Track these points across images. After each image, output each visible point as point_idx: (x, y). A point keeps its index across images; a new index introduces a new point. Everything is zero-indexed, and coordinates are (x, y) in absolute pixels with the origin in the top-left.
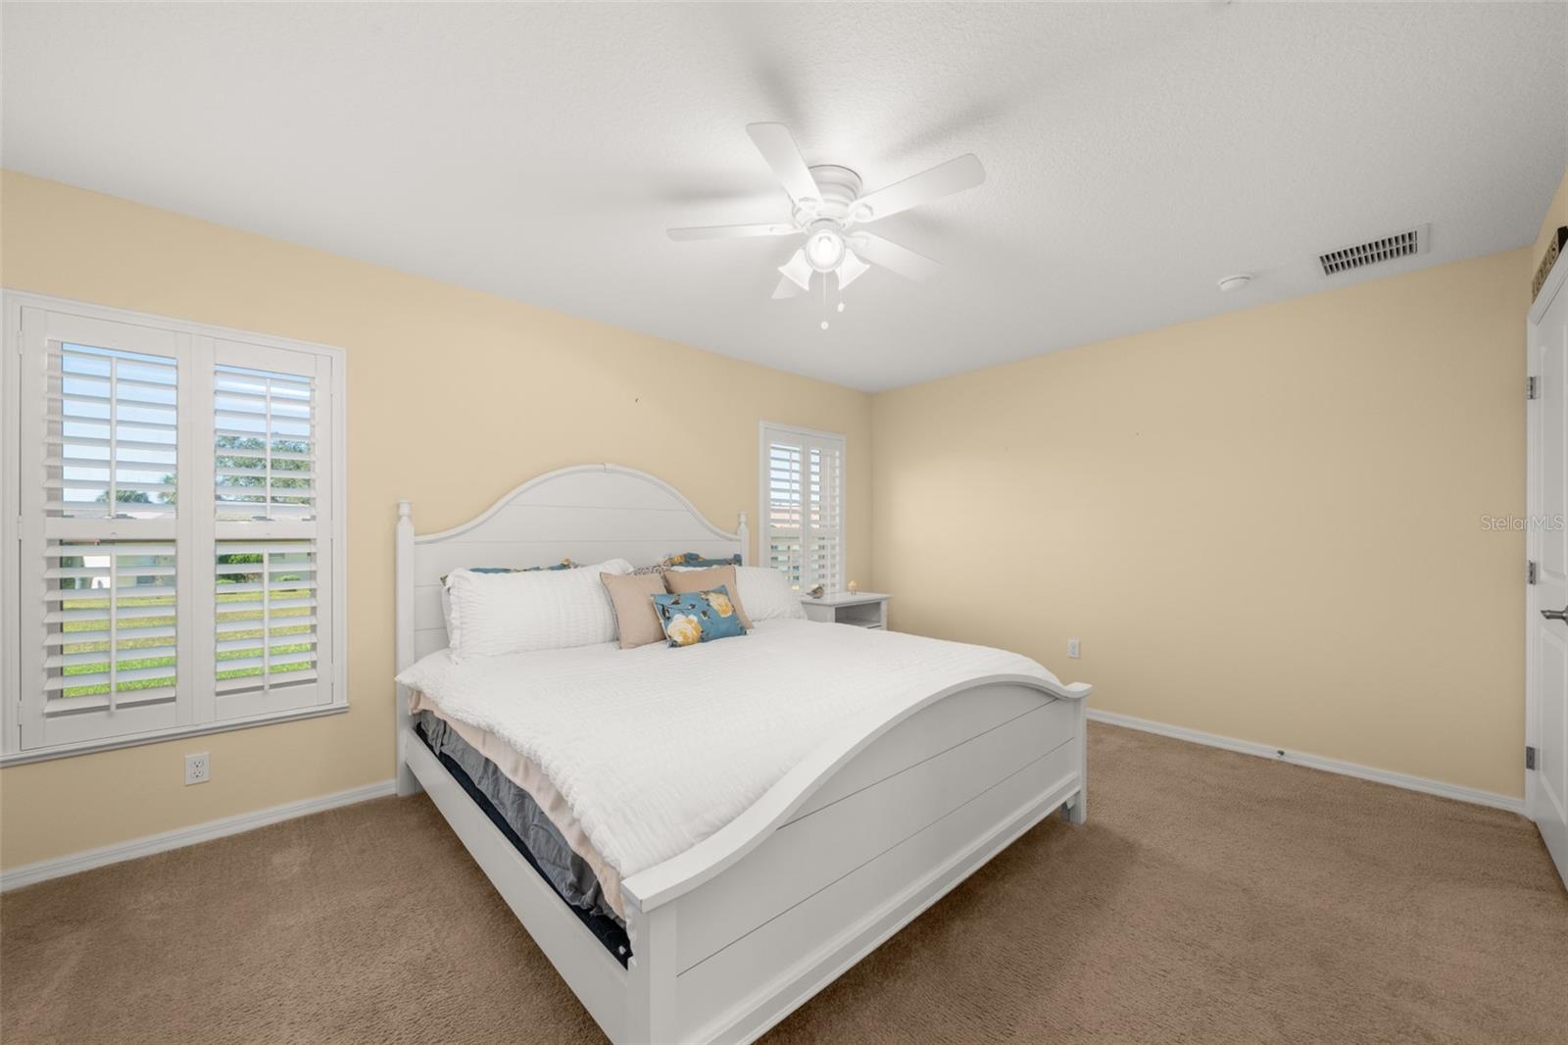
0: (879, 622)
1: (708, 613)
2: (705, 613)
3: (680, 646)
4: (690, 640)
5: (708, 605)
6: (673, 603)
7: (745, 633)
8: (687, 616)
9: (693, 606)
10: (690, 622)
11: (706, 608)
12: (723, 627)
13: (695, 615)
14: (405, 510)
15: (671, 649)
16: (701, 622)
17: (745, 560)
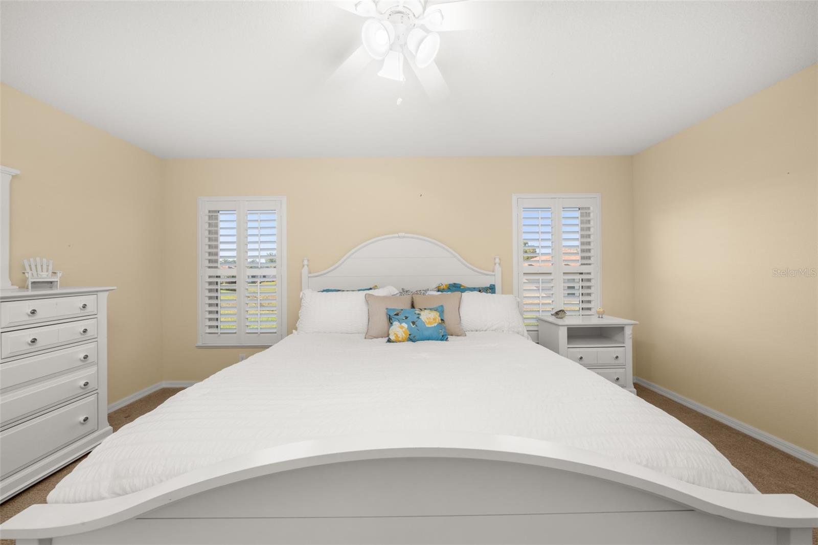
0: (624, 343)
1: (416, 323)
2: (414, 323)
3: (393, 342)
4: (400, 339)
5: (418, 317)
6: (395, 315)
7: (447, 340)
8: (401, 324)
9: (406, 318)
10: (402, 327)
11: (415, 319)
12: (427, 333)
13: (406, 323)
14: (306, 262)
15: (388, 343)
16: (409, 328)
17: (498, 289)
